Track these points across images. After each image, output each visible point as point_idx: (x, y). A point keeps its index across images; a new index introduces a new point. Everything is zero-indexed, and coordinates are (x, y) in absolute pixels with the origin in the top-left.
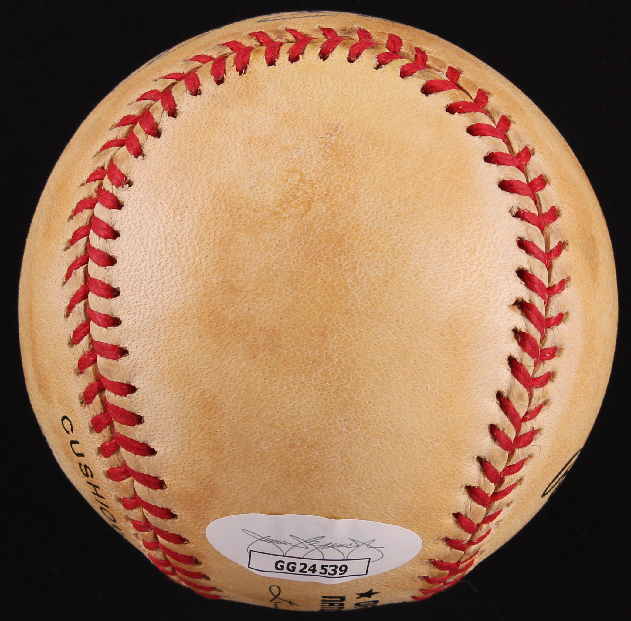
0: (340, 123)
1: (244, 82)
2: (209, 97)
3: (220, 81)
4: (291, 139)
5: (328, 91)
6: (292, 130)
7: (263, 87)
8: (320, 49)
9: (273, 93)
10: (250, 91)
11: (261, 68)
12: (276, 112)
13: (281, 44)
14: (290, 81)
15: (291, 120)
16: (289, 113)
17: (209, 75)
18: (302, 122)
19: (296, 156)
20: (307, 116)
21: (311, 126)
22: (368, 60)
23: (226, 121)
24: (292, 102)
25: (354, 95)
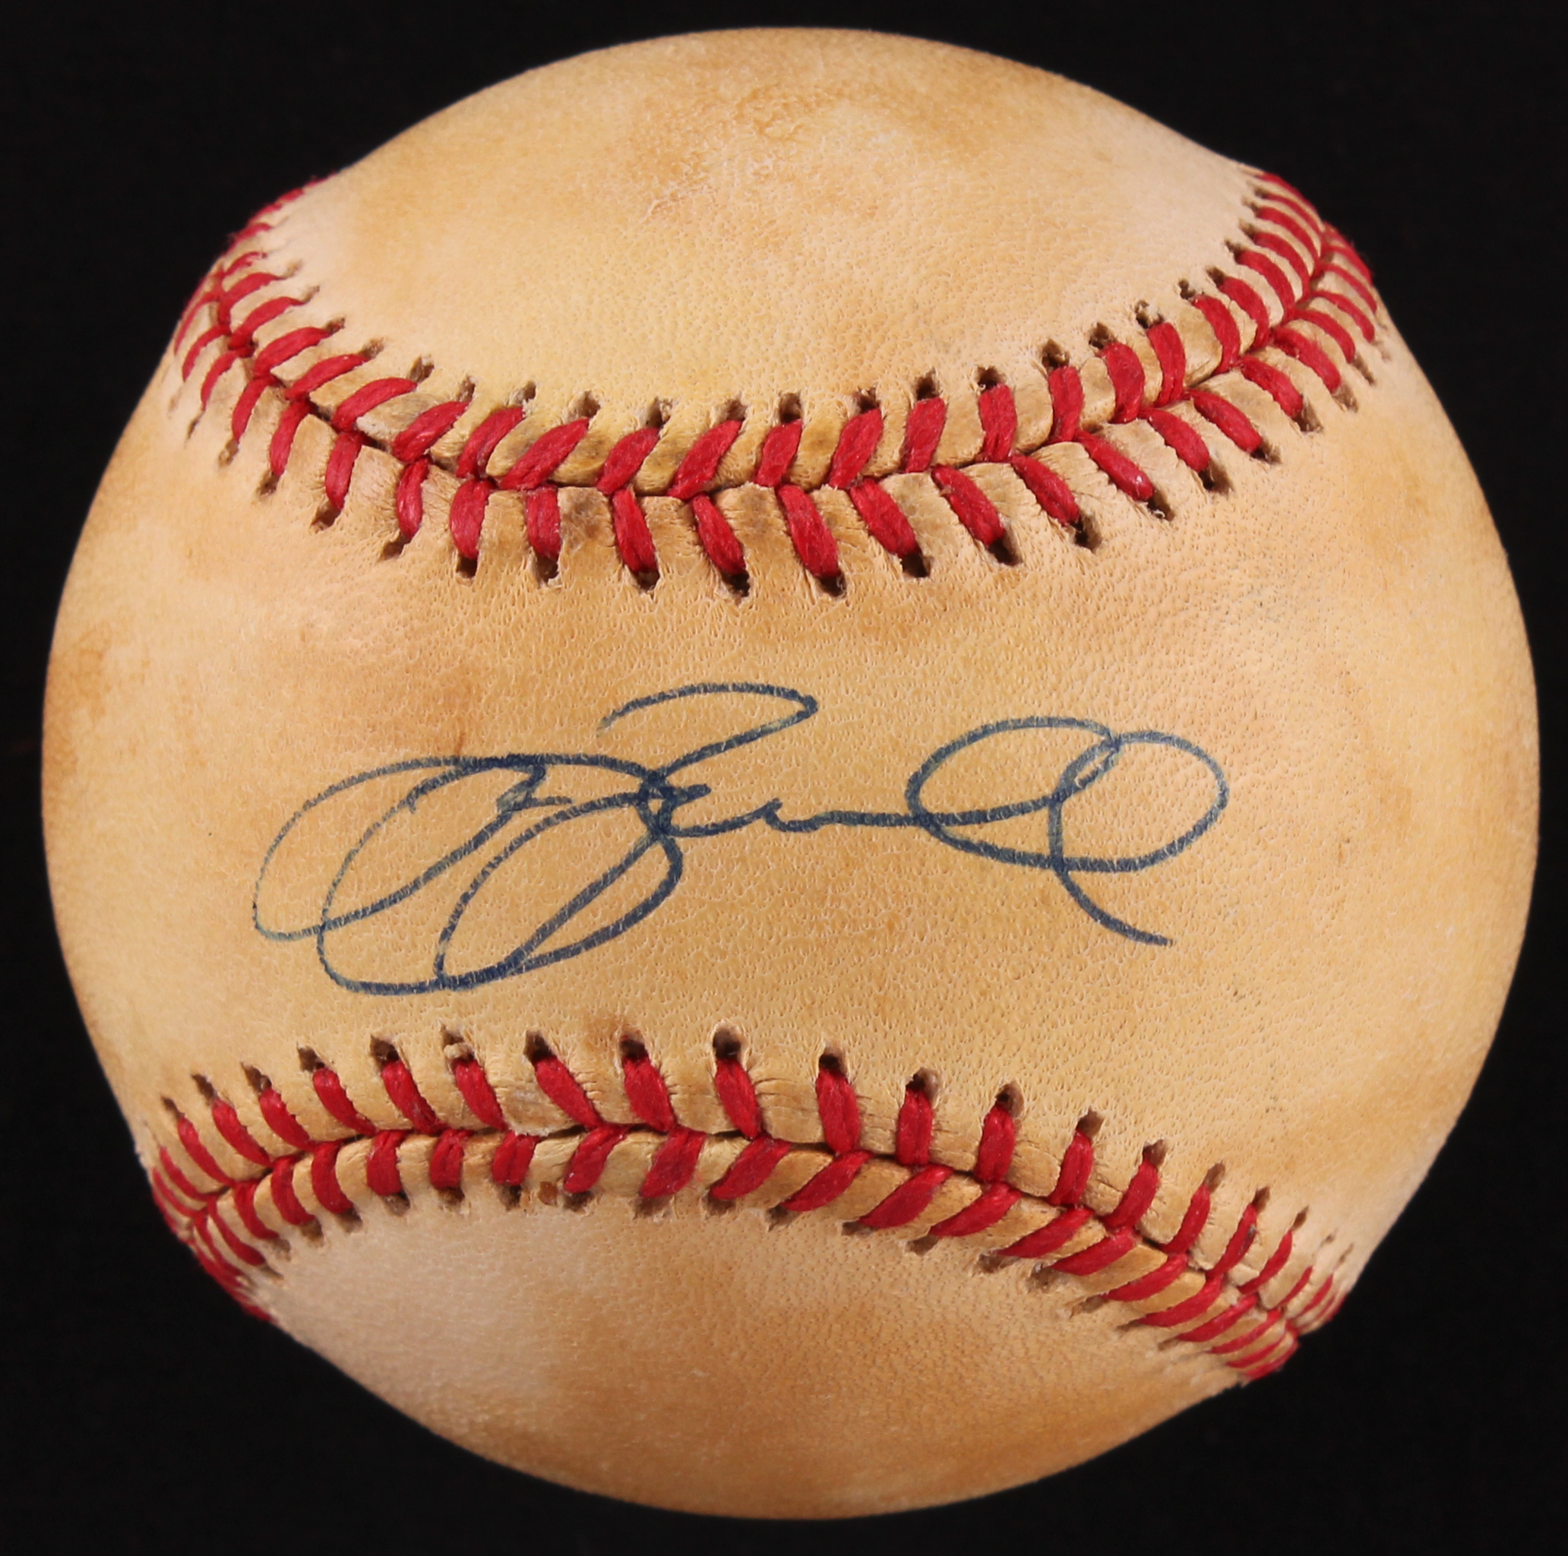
0: (647, 222)
1: (866, 364)
2: (959, 351)
3: (926, 389)
4: (772, 195)
5: (662, 302)
6: (766, 214)
7: (820, 332)
8: (661, 433)
9: (799, 309)
10: (853, 331)
11: (818, 392)
12: (798, 258)
13: (754, 476)
14: (751, 339)
15: (765, 234)
16: (766, 250)
17: (951, 408)
18: (739, 229)
19: (769, 162)
20: (723, 242)
21: (719, 218)
22: (547, 406)
23: (923, 272)
24: (754, 278)
25: (600, 296)
